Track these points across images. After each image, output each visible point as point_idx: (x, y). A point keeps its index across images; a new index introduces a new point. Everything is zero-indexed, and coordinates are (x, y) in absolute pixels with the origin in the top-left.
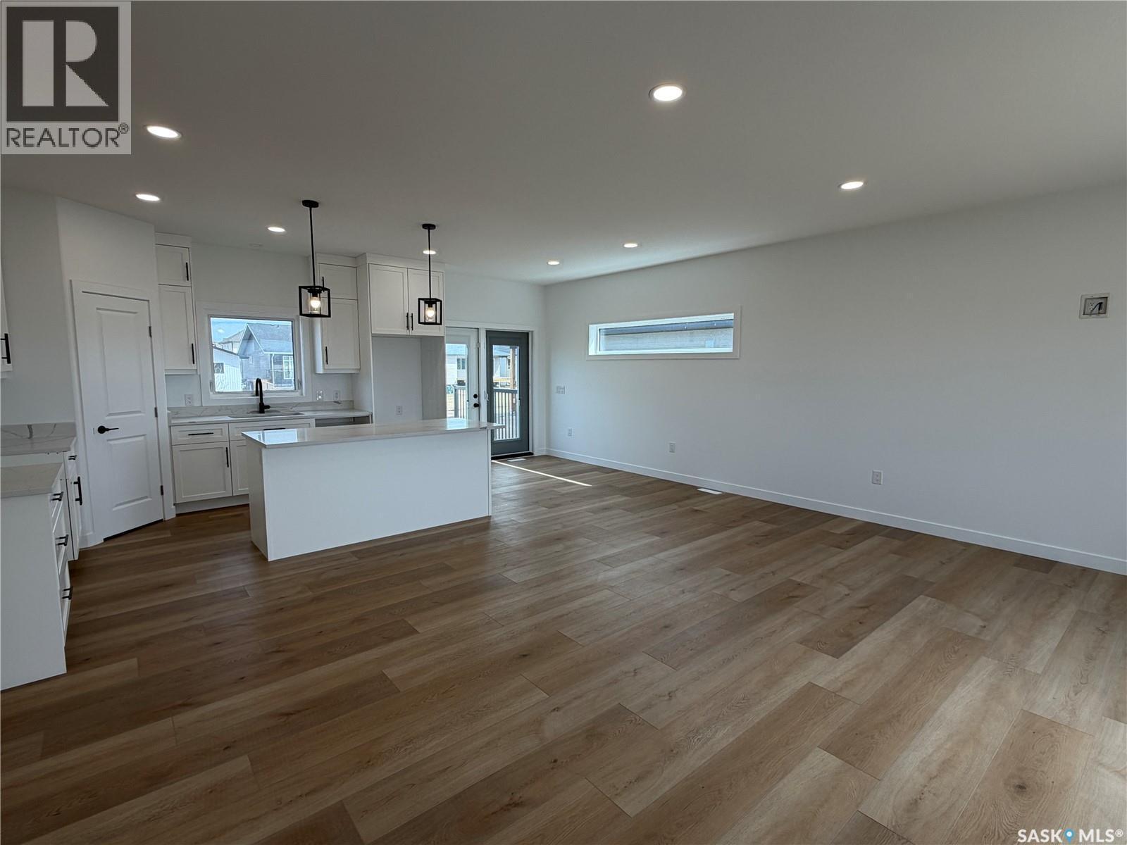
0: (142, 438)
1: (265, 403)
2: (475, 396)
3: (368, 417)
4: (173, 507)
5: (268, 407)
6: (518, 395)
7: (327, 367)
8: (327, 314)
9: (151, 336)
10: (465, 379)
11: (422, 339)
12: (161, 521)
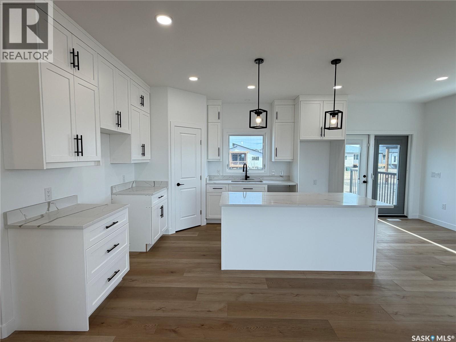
0: (195, 188)
1: (248, 175)
2: (364, 176)
3: (295, 185)
4: (205, 220)
5: (249, 177)
6: (396, 177)
7: (276, 158)
8: (265, 126)
9: (201, 144)
10: (358, 165)
11: (331, 142)
12: (200, 226)
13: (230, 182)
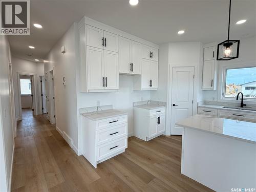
0: (187, 109)
5: (245, 105)
8: (236, 57)
13: (221, 107)
